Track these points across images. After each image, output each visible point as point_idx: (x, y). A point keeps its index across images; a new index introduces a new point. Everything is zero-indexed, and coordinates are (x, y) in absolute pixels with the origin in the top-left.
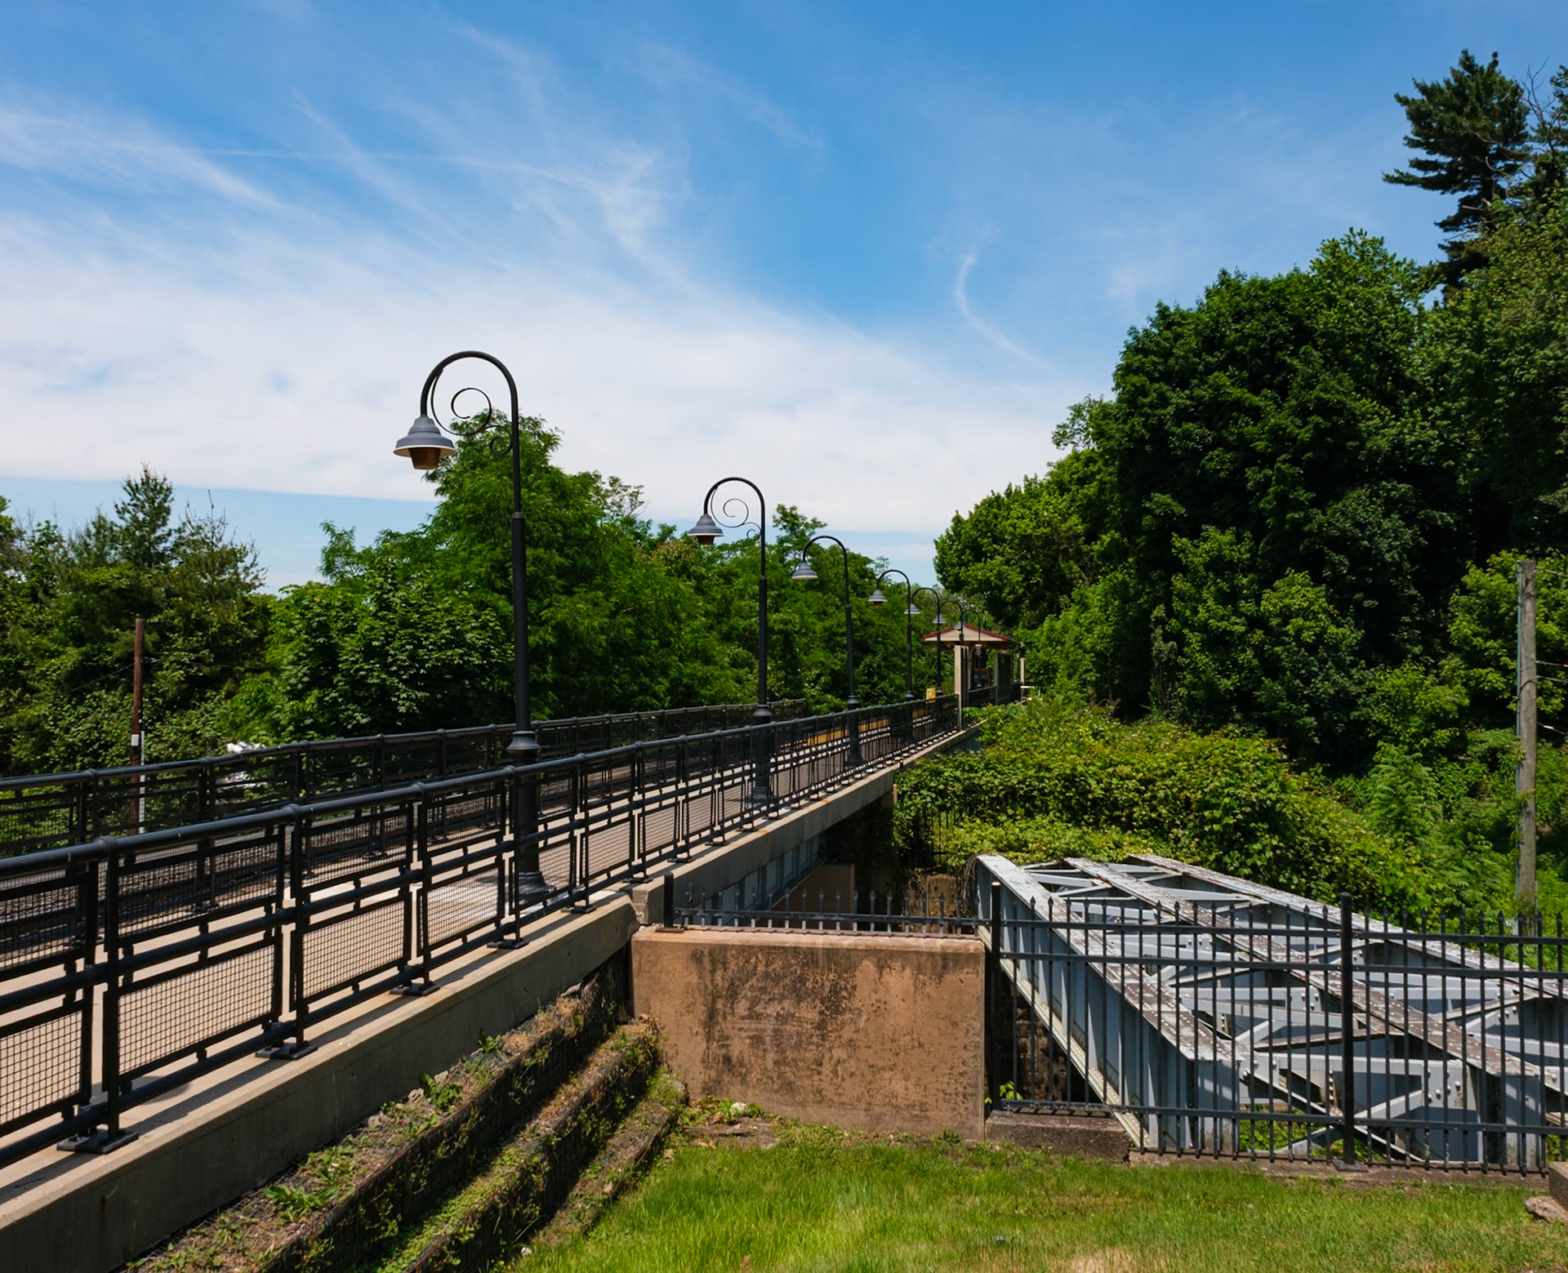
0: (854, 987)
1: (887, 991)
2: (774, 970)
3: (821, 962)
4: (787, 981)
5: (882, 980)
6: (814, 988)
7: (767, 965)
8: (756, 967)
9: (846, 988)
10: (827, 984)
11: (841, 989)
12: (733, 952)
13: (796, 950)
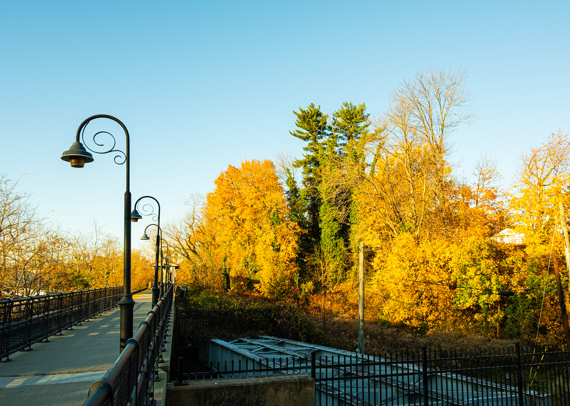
0: (265, 401)
1: (279, 400)
2: (232, 397)
3: (252, 392)
4: (238, 401)
5: (277, 396)
6: (249, 403)
7: (229, 395)
8: (224, 397)
9: (262, 401)
10: (255, 401)
11: (260, 402)
12: (215, 391)
13: (242, 387)
